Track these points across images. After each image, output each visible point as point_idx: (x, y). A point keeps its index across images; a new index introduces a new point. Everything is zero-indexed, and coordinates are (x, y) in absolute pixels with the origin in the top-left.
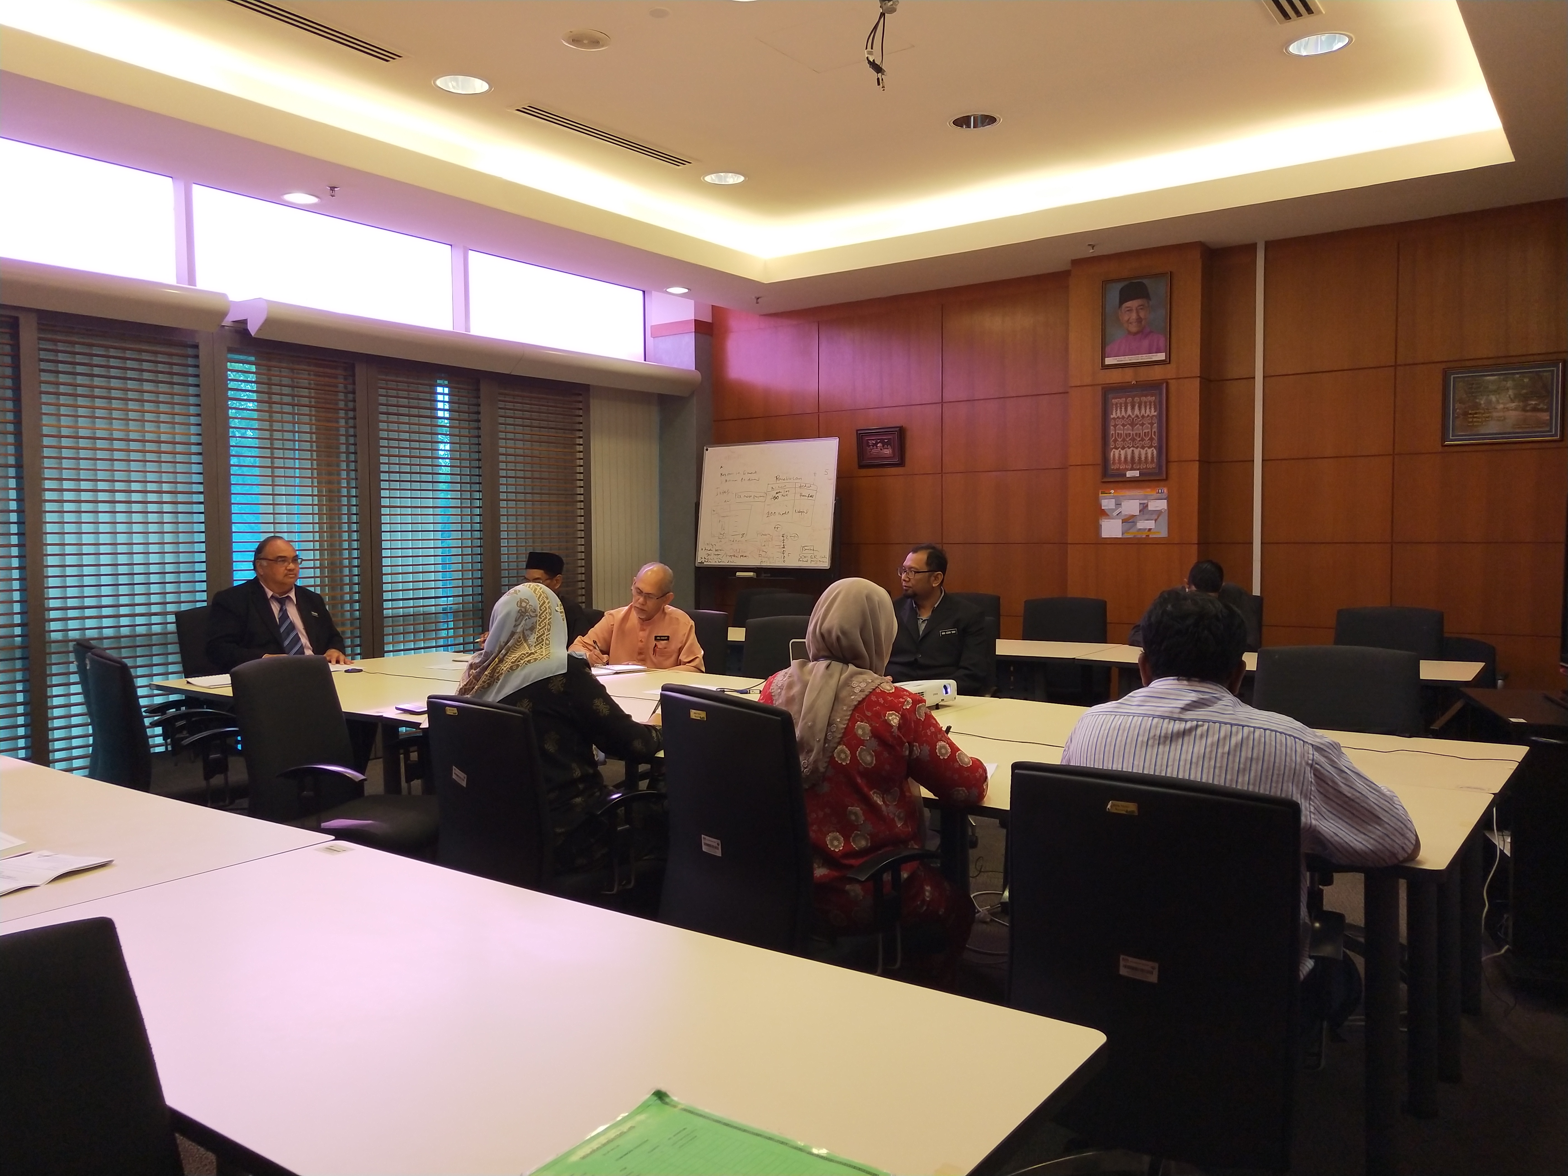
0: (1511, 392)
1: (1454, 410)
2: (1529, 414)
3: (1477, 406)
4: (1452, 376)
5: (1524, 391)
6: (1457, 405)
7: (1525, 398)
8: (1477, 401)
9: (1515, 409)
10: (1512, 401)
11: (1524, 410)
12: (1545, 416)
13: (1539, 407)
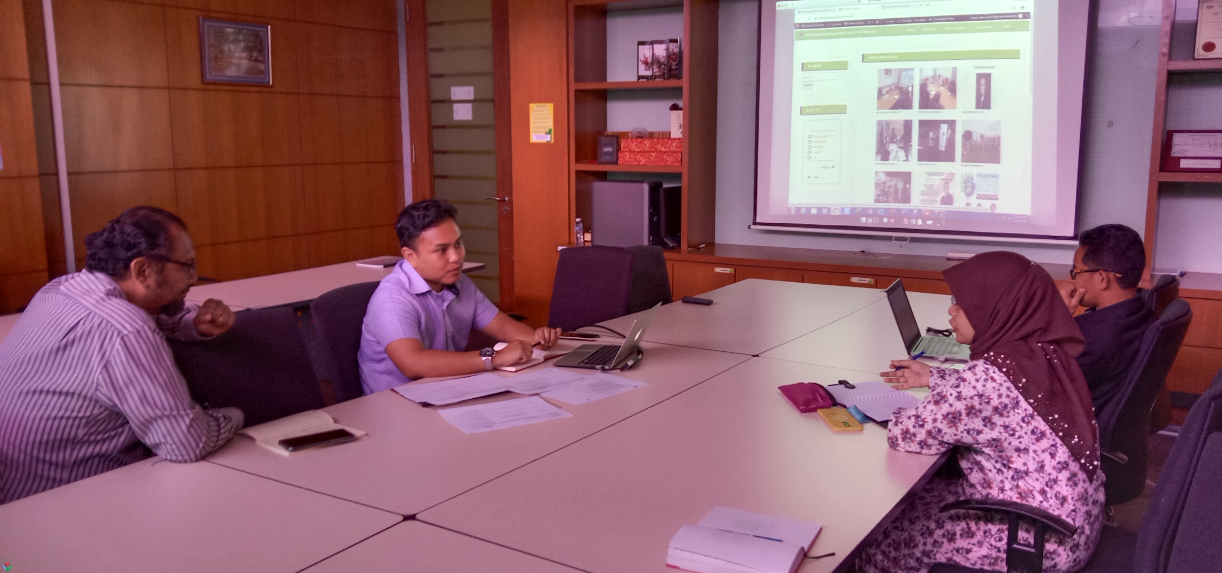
0: (242, 44)
1: (209, 53)
2: (253, 64)
3: (222, 52)
4: (206, 24)
5: (250, 44)
6: (211, 49)
7: (249, 50)
8: (223, 47)
9: (246, 58)
10: (244, 52)
11: (250, 60)
12: (262, 67)
13: (260, 58)
